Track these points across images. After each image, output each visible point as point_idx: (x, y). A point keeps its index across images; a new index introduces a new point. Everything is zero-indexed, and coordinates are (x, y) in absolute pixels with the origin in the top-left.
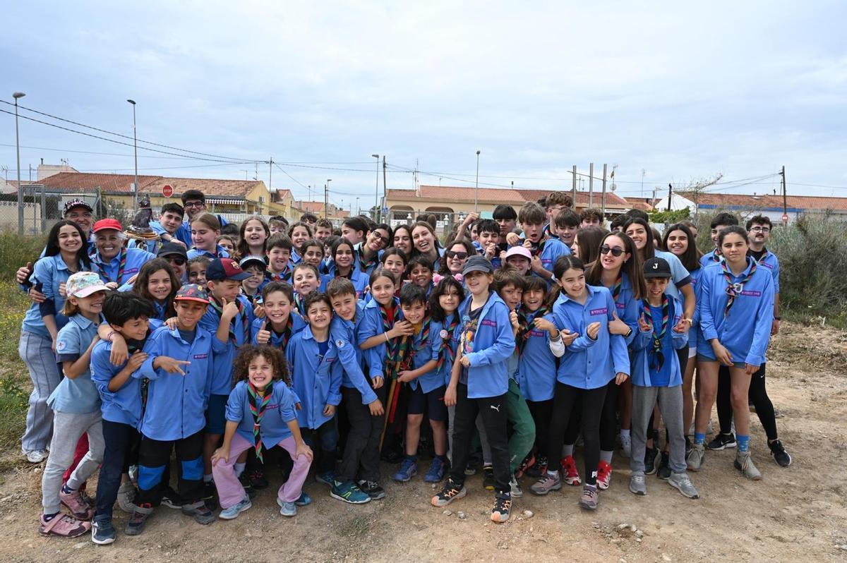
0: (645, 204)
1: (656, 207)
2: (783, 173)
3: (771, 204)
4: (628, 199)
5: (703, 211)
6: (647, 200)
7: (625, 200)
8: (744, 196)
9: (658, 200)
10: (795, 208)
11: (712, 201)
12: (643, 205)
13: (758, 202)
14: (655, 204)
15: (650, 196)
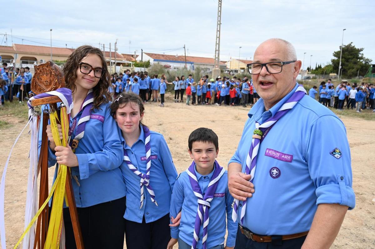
0: (131, 57)
1: (136, 59)
2: (184, 47)
3: (182, 60)
4: (123, 55)
5: (156, 62)
6: (132, 56)
7: (122, 55)
8: (172, 56)
9: (137, 56)
10: (190, 62)
11: (159, 58)
12: (130, 58)
13: (177, 59)
14: (136, 58)
15: (133, 54)
